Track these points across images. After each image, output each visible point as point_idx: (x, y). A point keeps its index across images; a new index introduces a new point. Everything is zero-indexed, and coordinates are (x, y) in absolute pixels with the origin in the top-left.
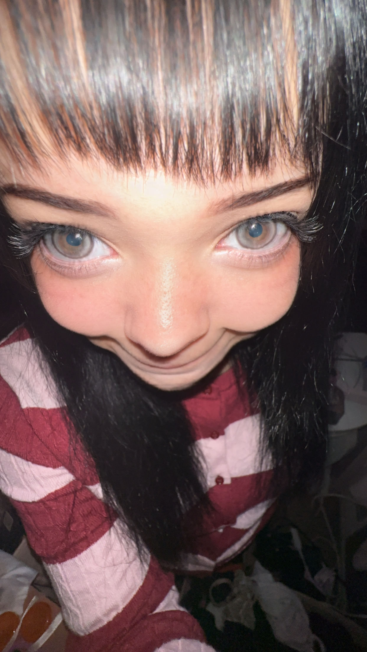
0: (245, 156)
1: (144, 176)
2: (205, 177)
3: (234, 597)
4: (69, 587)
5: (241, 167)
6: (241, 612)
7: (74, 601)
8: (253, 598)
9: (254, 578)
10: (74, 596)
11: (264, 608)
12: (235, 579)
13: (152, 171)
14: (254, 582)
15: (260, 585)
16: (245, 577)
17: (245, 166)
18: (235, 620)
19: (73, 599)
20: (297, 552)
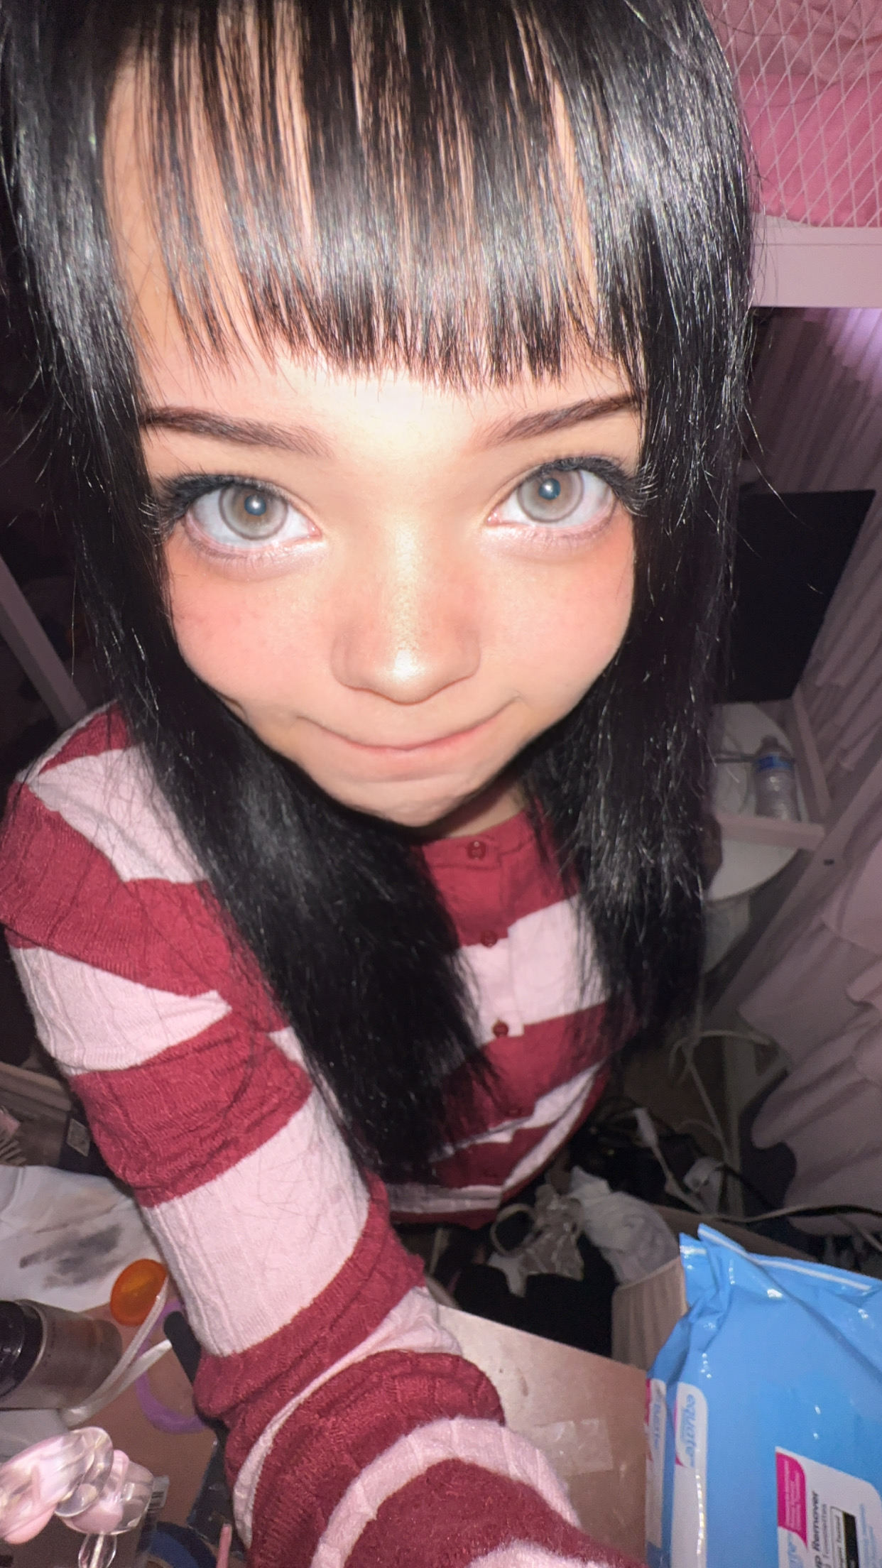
0: (524, 351)
1: (379, 376)
2: (467, 382)
3: (539, 1234)
4: (201, 1248)
5: (519, 367)
6: (554, 1257)
7: (211, 1279)
8: (574, 1228)
9: (575, 1195)
10: (209, 1265)
11: (597, 1240)
12: (539, 1204)
13: (391, 373)
14: (576, 1201)
15: (586, 1203)
16: (555, 1196)
17: (526, 367)
18: (545, 1271)
19: (208, 1274)
20: (649, 1150)
